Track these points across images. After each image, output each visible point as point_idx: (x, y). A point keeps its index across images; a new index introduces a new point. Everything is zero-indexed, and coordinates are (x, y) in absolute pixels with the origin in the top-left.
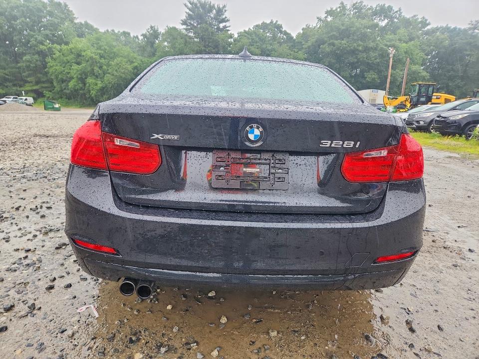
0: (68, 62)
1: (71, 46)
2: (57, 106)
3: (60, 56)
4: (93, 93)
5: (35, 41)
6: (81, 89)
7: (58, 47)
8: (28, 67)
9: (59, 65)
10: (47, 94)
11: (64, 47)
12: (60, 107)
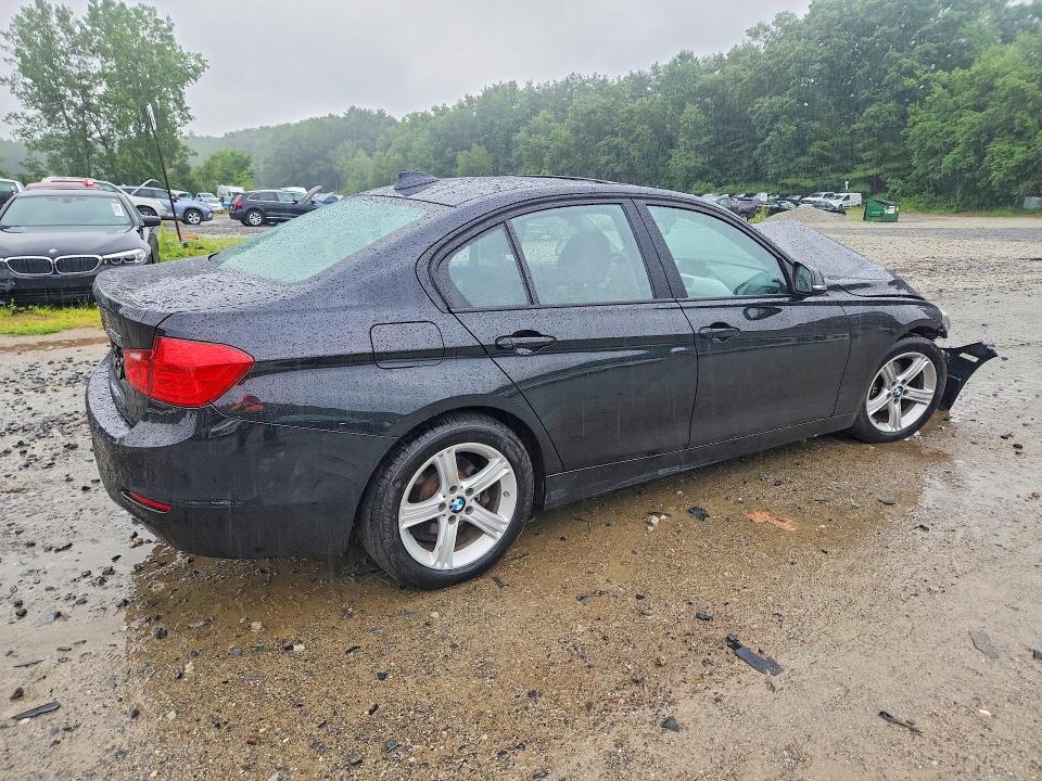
0: (958, 108)
1: (976, 67)
2: (891, 211)
3: (940, 97)
4: (997, 176)
5: (898, 71)
6: (970, 169)
7: (943, 75)
8: (869, 129)
9: (933, 116)
10: (894, 184)
11: (958, 73)
12: (897, 214)
